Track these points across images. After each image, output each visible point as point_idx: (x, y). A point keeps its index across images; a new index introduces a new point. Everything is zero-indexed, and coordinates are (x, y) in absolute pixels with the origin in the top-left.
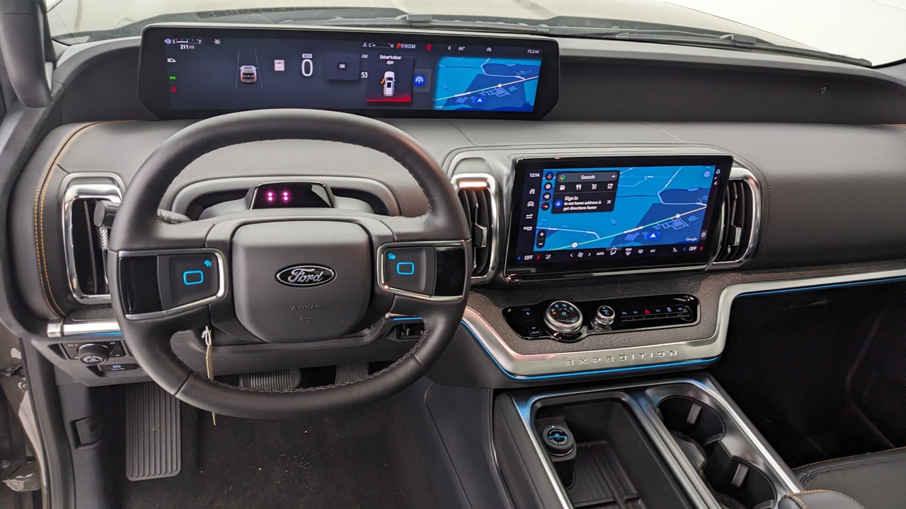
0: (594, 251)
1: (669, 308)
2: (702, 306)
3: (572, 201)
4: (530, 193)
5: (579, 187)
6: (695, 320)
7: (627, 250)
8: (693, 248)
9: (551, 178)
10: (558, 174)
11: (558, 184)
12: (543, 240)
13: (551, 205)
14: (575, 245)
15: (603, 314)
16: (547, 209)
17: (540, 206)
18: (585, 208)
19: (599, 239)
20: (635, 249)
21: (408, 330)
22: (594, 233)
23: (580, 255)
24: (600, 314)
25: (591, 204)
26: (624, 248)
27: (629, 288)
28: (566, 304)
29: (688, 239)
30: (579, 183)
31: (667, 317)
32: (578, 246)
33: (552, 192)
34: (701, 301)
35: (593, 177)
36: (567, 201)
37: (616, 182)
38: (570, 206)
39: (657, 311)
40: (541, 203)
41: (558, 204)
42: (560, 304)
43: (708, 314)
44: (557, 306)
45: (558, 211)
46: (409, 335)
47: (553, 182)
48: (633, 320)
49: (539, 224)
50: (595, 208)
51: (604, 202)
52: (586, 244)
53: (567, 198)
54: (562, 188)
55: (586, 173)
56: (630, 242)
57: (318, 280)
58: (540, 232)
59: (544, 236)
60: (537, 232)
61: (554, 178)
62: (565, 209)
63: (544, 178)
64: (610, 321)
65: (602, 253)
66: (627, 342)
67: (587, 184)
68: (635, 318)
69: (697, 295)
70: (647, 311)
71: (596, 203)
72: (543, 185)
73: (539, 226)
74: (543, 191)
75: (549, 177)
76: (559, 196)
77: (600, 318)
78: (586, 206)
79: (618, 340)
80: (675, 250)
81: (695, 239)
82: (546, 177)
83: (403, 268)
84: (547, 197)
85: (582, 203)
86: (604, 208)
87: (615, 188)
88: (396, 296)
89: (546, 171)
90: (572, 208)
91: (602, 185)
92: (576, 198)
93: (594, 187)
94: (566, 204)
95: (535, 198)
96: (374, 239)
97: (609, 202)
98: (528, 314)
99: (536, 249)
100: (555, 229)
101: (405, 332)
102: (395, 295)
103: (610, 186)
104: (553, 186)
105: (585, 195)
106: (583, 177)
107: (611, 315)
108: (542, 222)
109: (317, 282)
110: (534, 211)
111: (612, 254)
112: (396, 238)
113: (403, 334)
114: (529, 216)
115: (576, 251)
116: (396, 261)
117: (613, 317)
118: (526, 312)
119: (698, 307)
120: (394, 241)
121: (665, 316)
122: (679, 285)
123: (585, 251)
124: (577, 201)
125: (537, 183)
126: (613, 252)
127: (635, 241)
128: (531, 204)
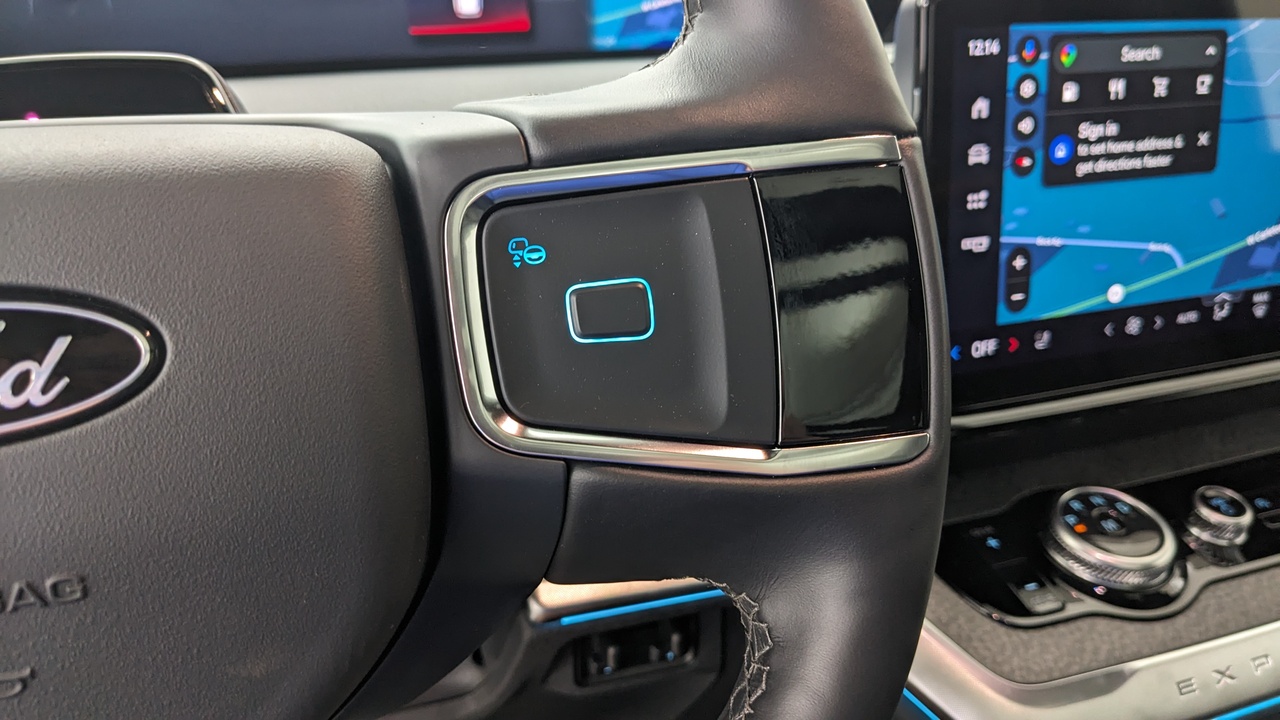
0: (1172, 308)
3: (1101, 140)
4: (974, 115)
5: (1117, 87)
7: (1256, 298)
9: (1036, 59)
10: (1056, 43)
11: (1057, 77)
12: (1021, 281)
13: (1039, 155)
14: (1116, 294)
15: (1215, 510)
16: (1029, 170)
17: (1008, 162)
18: (1136, 163)
19: (1182, 267)
21: (611, 651)
22: (1167, 248)
23: (1134, 326)
24: (1203, 511)
25: (1155, 152)
26: (1250, 294)
28: (1103, 496)
30: (1118, 75)
32: (1128, 296)
33: (1039, 107)
35: (1154, 53)
36: (1086, 141)
37: (1218, 69)
38: (1096, 158)
40: (1011, 148)
41: (1061, 152)
42: (1084, 498)
44: (1076, 505)
45: (1059, 175)
46: (615, 670)
47: (1040, 70)
49: (1008, 226)
50: (1164, 161)
51: (1191, 140)
52: (1150, 286)
53: (1087, 130)
54: (1070, 93)
55: (1140, 40)
56: (1261, 271)
57: (34, 395)
58: (1013, 257)
59: (1027, 270)
60: (1004, 255)
61: (1044, 56)
62: (1083, 169)
63: (1012, 59)
64: (1238, 531)
65: (1192, 316)
67: (1138, 78)
71: (1166, 144)
72: (1011, 82)
73: (1011, 234)
74: (1013, 108)
75: (1027, 54)
76: (1061, 123)
77: (1205, 525)
78: (1140, 155)
82: (1019, 52)
83: (597, 312)
84: (1026, 126)
85: (1128, 146)
86: (1193, 162)
87: (1217, 87)
88: (579, 476)
89: (1018, 31)
90: (1102, 166)
91: (1183, 81)
92: (1112, 129)
93: (1161, 86)
94: (1082, 150)
95: (992, 131)
96: (411, 163)
97: (1203, 139)
98: (993, 543)
99: (1004, 317)
100: (1057, 242)
101: (601, 659)
102: (570, 464)
103: (1204, 84)
104: (1044, 89)
105: (1137, 118)
106: (1129, 55)
107: (1240, 512)
108: (1015, 218)
109: (27, 410)
110: (990, 177)
111: (1220, 314)
112: (537, 150)
113: (593, 667)
114: (977, 201)
115: (1119, 314)
116: (557, 274)
117: (1247, 519)
118: (984, 538)
120: (529, 165)
123: (1146, 312)
124: (1117, 139)
125: (991, 77)
126: (1222, 308)
127: (1275, 269)
128: (979, 155)
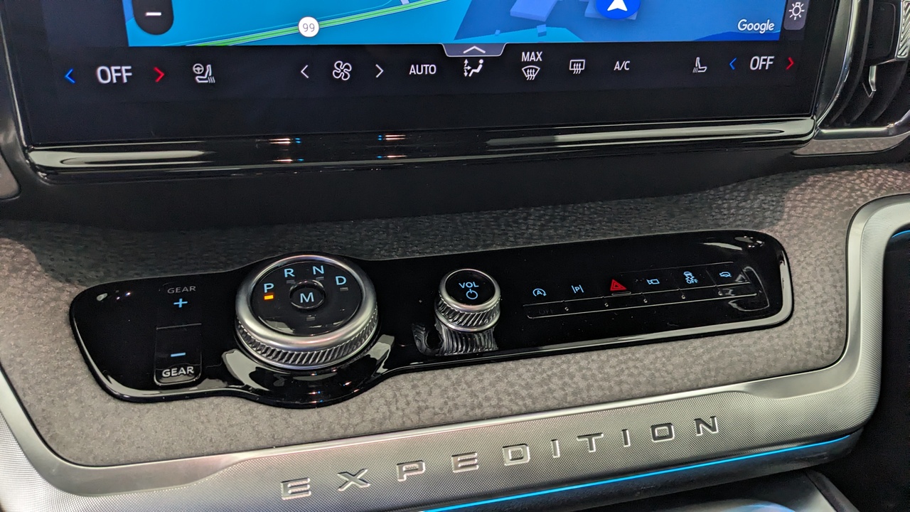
0: (396, 56)
1: (687, 274)
2: (793, 262)
6: (777, 307)
7: (525, 57)
8: (761, 62)
14: (309, 28)
15: (459, 296)
20: (555, 54)
24: (447, 299)
26: (513, 50)
27: (563, 219)
29: (745, 26)
31: (684, 300)
32: (323, 32)
34: (791, 248)
39: (650, 282)
43: (818, 287)
48: (567, 313)
52: (355, 24)
56: (530, 23)
64: (488, 319)
65: (430, 69)
66: (537, 391)
68: (574, 307)
69: (777, 232)
70: (615, 285)
77: (451, 313)
79: (502, 386)
80: (699, 67)
81: (768, 27)
107: (485, 296)
115: (320, 54)
117: (494, 302)
119: (783, 268)
121: (677, 297)
122: (719, 207)
123: (357, 55)
126: (474, 63)
127: (551, 21)
